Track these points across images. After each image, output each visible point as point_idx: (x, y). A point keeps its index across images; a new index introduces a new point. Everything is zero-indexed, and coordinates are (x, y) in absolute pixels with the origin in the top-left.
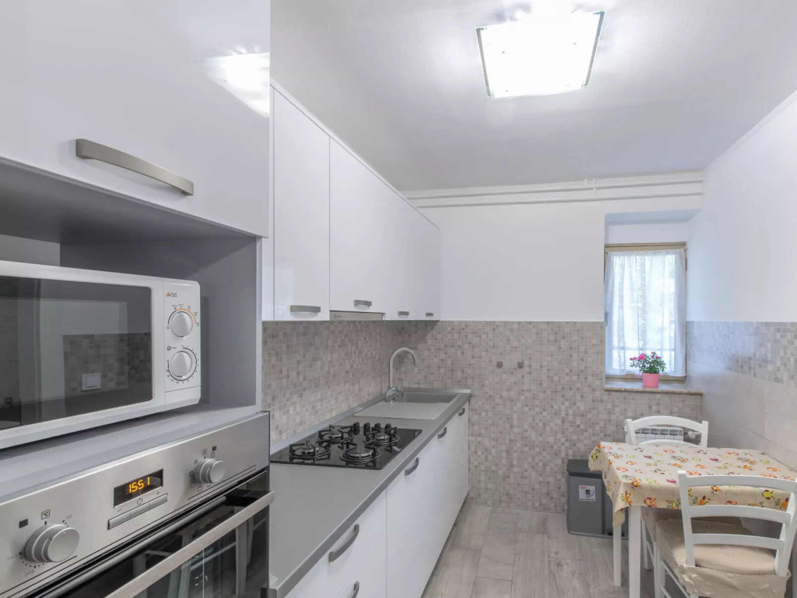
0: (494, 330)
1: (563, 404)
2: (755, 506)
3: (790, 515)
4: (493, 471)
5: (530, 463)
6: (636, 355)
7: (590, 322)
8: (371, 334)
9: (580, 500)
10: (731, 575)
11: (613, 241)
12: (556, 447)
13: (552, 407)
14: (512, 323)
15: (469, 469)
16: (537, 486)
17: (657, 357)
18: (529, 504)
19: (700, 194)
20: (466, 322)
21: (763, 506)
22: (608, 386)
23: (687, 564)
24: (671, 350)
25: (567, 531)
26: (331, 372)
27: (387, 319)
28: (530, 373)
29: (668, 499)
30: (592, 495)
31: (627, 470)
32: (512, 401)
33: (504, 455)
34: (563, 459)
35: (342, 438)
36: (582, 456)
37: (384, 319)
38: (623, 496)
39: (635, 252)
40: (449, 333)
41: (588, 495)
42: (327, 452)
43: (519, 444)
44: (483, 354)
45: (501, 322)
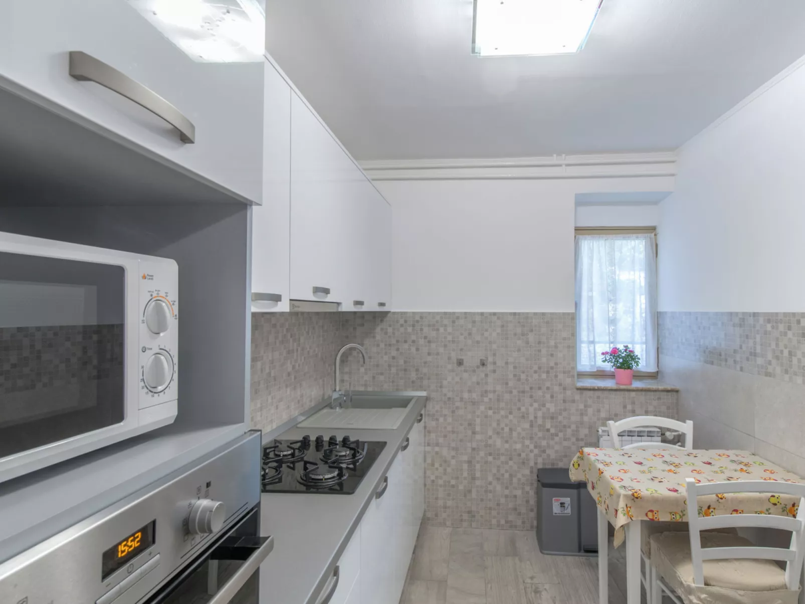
0: (454, 322)
1: (531, 405)
2: (761, 514)
3: (801, 522)
4: (453, 486)
5: (495, 475)
6: (608, 348)
7: (559, 313)
8: (314, 328)
9: (554, 514)
10: (742, 592)
11: (583, 224)
12: (523, 455)
13: (519, 409)
14: (474, 314)
15: (425, 485)
16: (503, 500)
17: (630, 351)
18: (494, 521)
19: (673, 175)
20: (422, 313)
21: (769, 514)
22: (580, 384)
23: (694, 583)
24: (642, 343)
25: (539, 551)
26: (272, 375)
27: (344, 310)
28: (494, 371)
29: (671, 511)
30: (567, 508)
31: (622, 480)
32: (474, 403)
33: (465, 466)
34: (532, 468)
35: (293, 455)
36: (553, 464)
37: (340, 310)
38: (624, 510)
39: (605, 236)
40: (402, 325)
41: (563, 508)
42: (278, 474)
43: (482, 454)
44: (441, 350)
45: (461, 313)
